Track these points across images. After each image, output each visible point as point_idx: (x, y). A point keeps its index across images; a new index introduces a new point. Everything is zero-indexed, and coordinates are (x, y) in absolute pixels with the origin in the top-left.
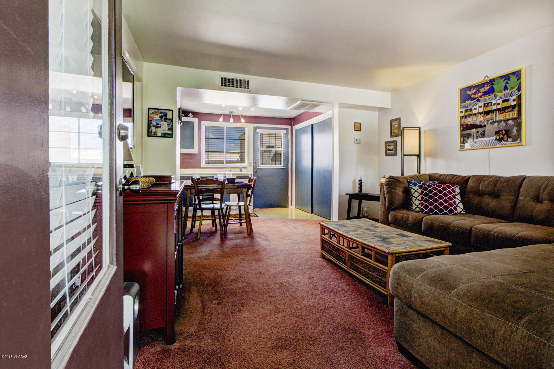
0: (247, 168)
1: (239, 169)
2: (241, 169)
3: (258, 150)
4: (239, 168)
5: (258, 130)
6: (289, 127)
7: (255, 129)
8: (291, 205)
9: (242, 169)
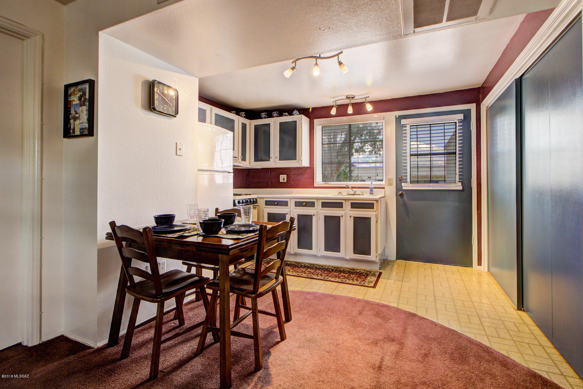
0: (384, 188)
1: (369, 190)
2: (371, 190)
3: (404, 156)
4: (368, 188)
5: (403, 122)
6: (473, 107)
7: (399, 119)
8: (480, 263)
9: (374, 190)
